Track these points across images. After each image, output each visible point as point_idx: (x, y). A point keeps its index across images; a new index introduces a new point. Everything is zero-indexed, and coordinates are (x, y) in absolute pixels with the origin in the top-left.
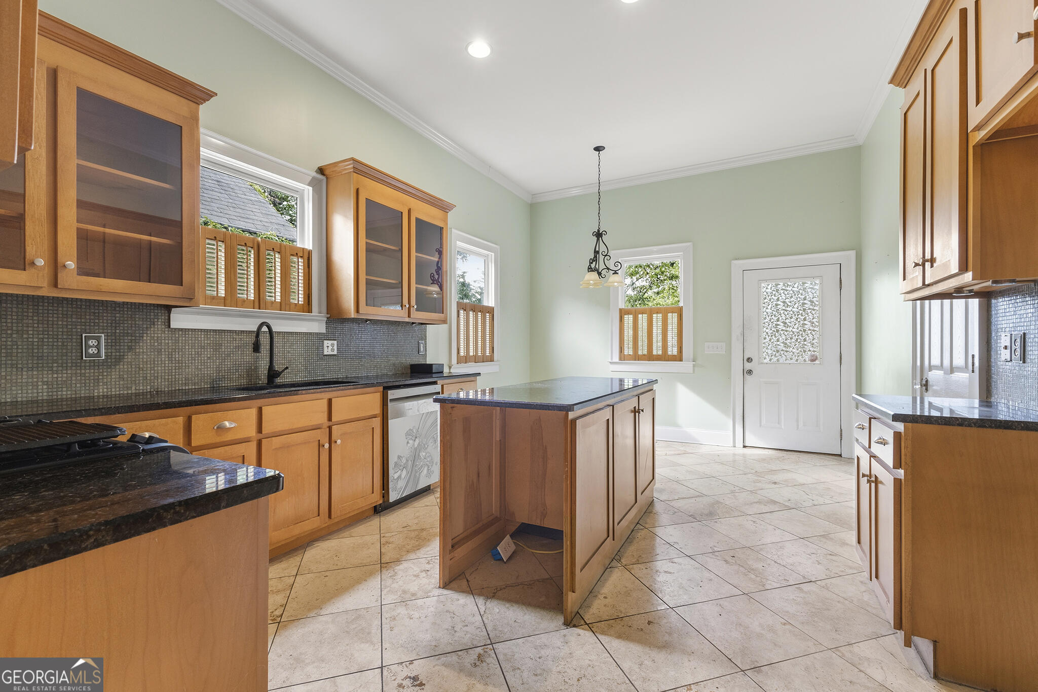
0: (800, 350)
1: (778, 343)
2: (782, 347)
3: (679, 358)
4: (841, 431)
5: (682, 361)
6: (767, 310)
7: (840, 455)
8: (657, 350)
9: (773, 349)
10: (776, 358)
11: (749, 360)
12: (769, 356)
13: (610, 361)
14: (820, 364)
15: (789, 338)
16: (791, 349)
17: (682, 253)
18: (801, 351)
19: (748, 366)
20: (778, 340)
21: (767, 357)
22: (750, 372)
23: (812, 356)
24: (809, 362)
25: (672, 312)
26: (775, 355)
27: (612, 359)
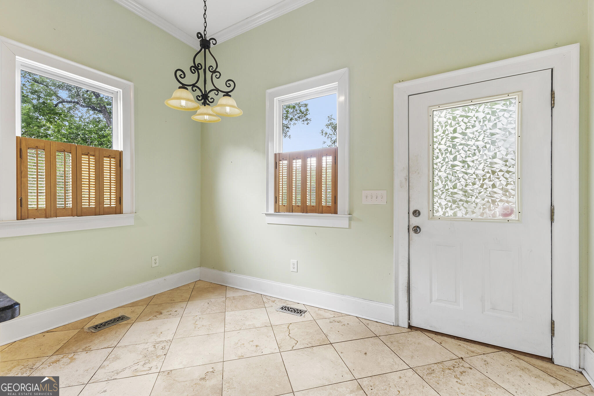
0: (486, 200)
1: (455, 190)
2: (460, 195)
3: (333, 210)
4: (553, 323)
5: (337, 214)
6: (440, 147)
7: (551, 360)
8: (311, 201)
9: (449, 198)
10: (453, 211)
11: (417, 213)
12: (442, 208)
13: (266, 213)
14: (518, 220)
15: (471, 184)
16: (474, 198)
17: (337, 83)
18: (488, 202)
19: (415, 221)
20: (455, 187)
21: (440, 209)
22: (417, 229)
23: (506, 209)
24: (501, 217)
25: (327, 155)
26: (451, 206)
27: (267, 211)
